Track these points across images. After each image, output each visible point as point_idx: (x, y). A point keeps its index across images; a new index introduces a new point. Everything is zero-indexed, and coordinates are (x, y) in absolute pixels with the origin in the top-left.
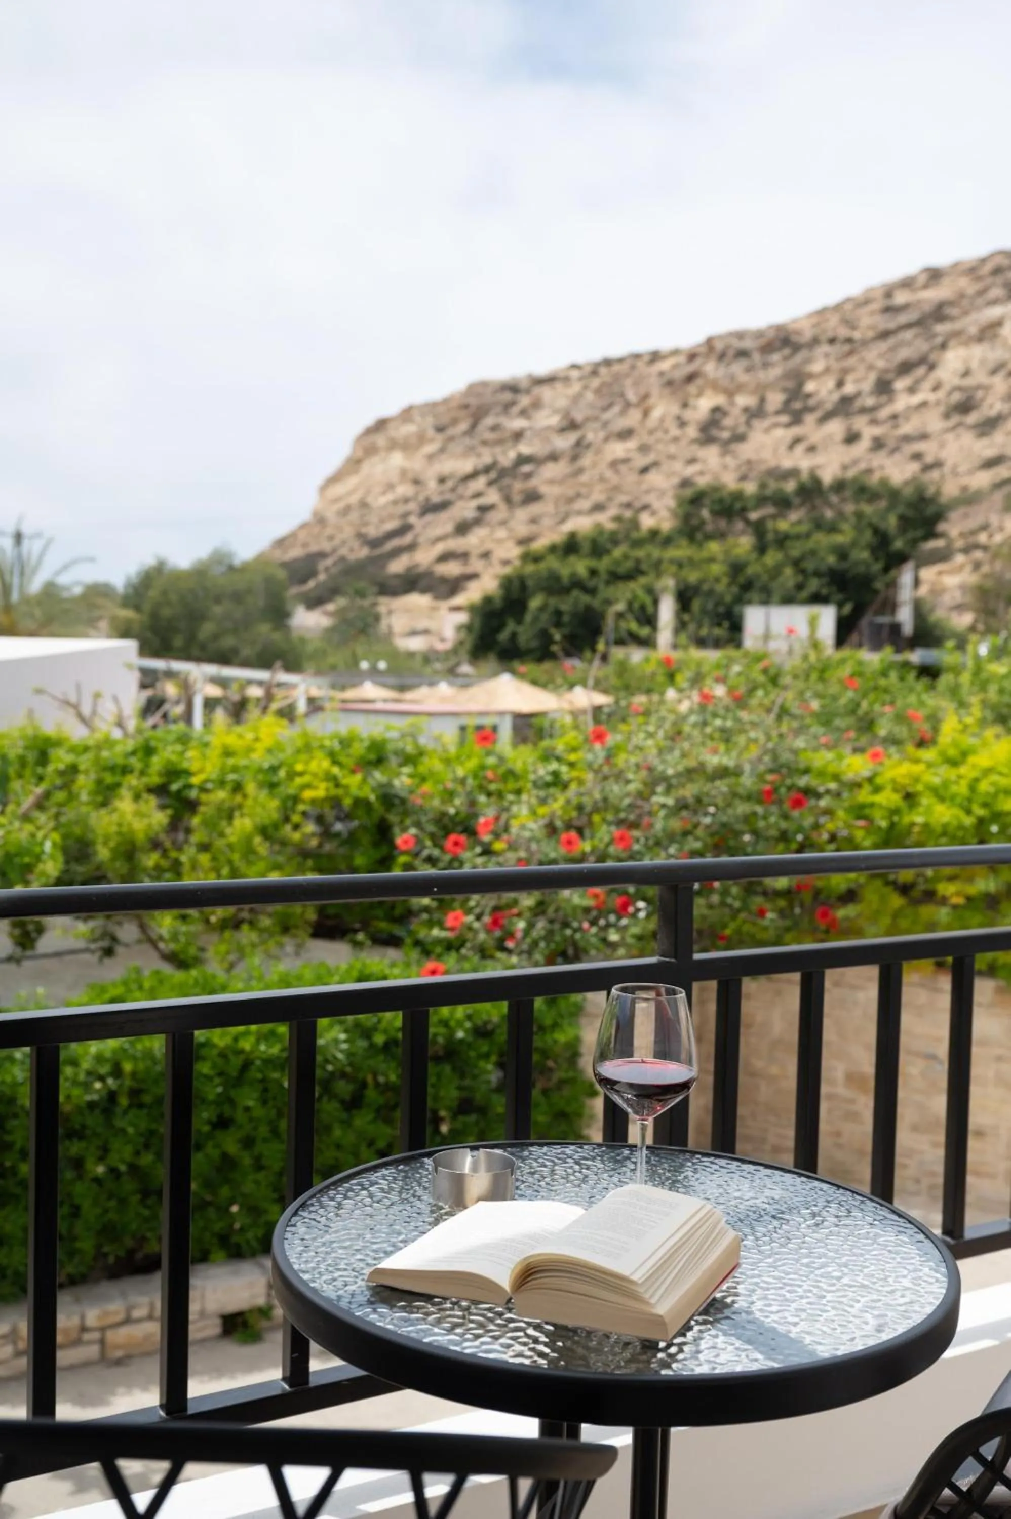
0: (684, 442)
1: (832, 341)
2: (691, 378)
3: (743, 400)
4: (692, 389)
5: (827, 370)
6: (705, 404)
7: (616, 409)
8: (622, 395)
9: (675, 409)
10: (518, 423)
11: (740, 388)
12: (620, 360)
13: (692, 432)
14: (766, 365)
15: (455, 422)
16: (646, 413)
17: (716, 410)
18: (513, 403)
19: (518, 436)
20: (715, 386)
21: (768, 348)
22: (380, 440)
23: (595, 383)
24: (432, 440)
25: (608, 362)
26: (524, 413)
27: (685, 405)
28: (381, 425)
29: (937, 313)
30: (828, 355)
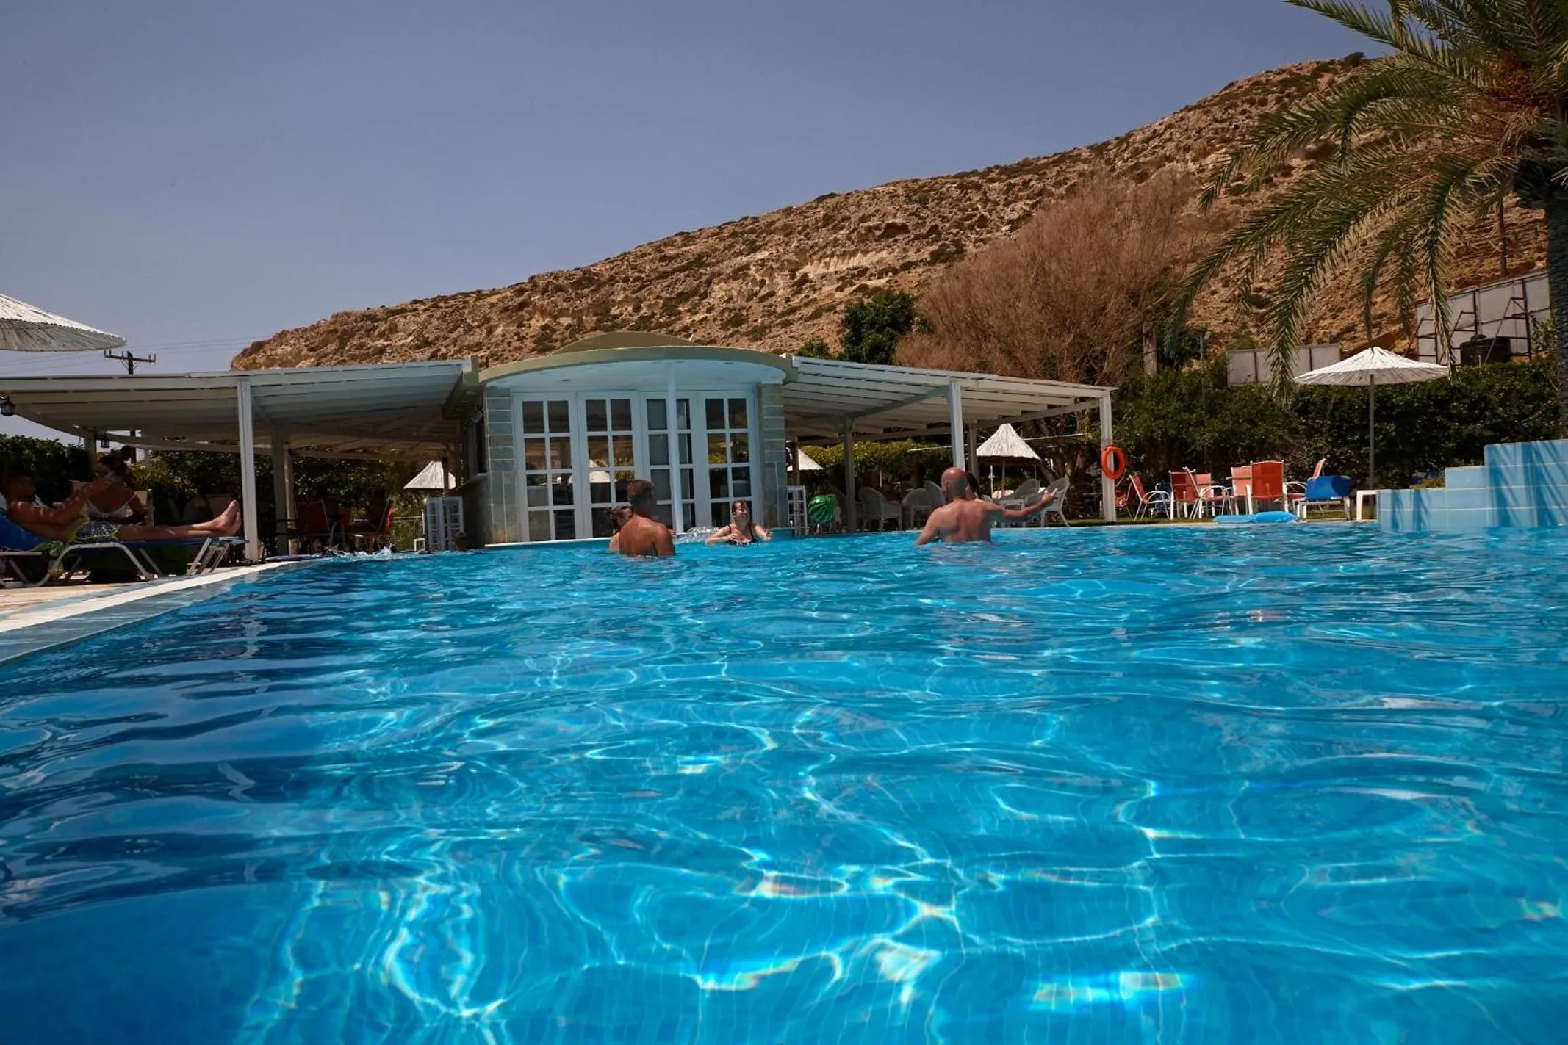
0: (525, 350)
1: (626, 280)
2: (521, 306)
3: (565, 321)
4: (524, 313)
5: (626, 300)
6: (537, 323)
7: (461, 330)
8: (464, 321)
9: (513, 328)
10: (380, 343)
11: (563, 313)
12: (453, 298)
13: (530, 344)
14: (579, 297)
15: (325, 343)
16: (490, 332)
17: (544, 328)
18: (374, 328)
19: (381, 351)
20: (543, 313)
21: (578, 285)
22: (260, 358)
23: (438, 313)
24: (306, 357)
25: (444, 299)
26: (382, 335)
27: (520, 326)
28: (258, 347)
29: (699, 261)
30: (625, 290)
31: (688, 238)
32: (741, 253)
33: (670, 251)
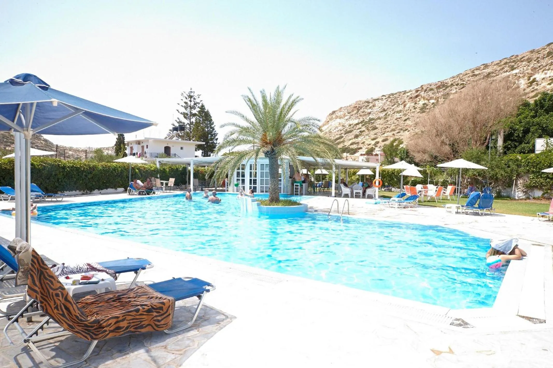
0: (416, 113)
1: (457, 85)
2: (417, 96)
3: (432, 101)
4: (418, 99)
5: (456, 92)
6: (422, 102)
7: (396, 105)
8: (397, 102)
9: (413, 104)
10: (370, 111)
11: (431, 98)
12: (396, 94)
13: (418, 110)
14: (438, 92)
15: (353, 111)
16: (405, 106)
17: (424, 104)
18: (368, 106)
19: (370, 113)
20: (424, 98)
21: (439, 87)
22: (334, 116)
23: (390, 100)
24: (347, 116)
25: (393, 94)
26: (370, 108)
27: (416, 104)
28: (334, 112)
29: (488, 75)
30: (456, 88)
31: (486, 66)
32: (507, 71)
33: (477, 72)
